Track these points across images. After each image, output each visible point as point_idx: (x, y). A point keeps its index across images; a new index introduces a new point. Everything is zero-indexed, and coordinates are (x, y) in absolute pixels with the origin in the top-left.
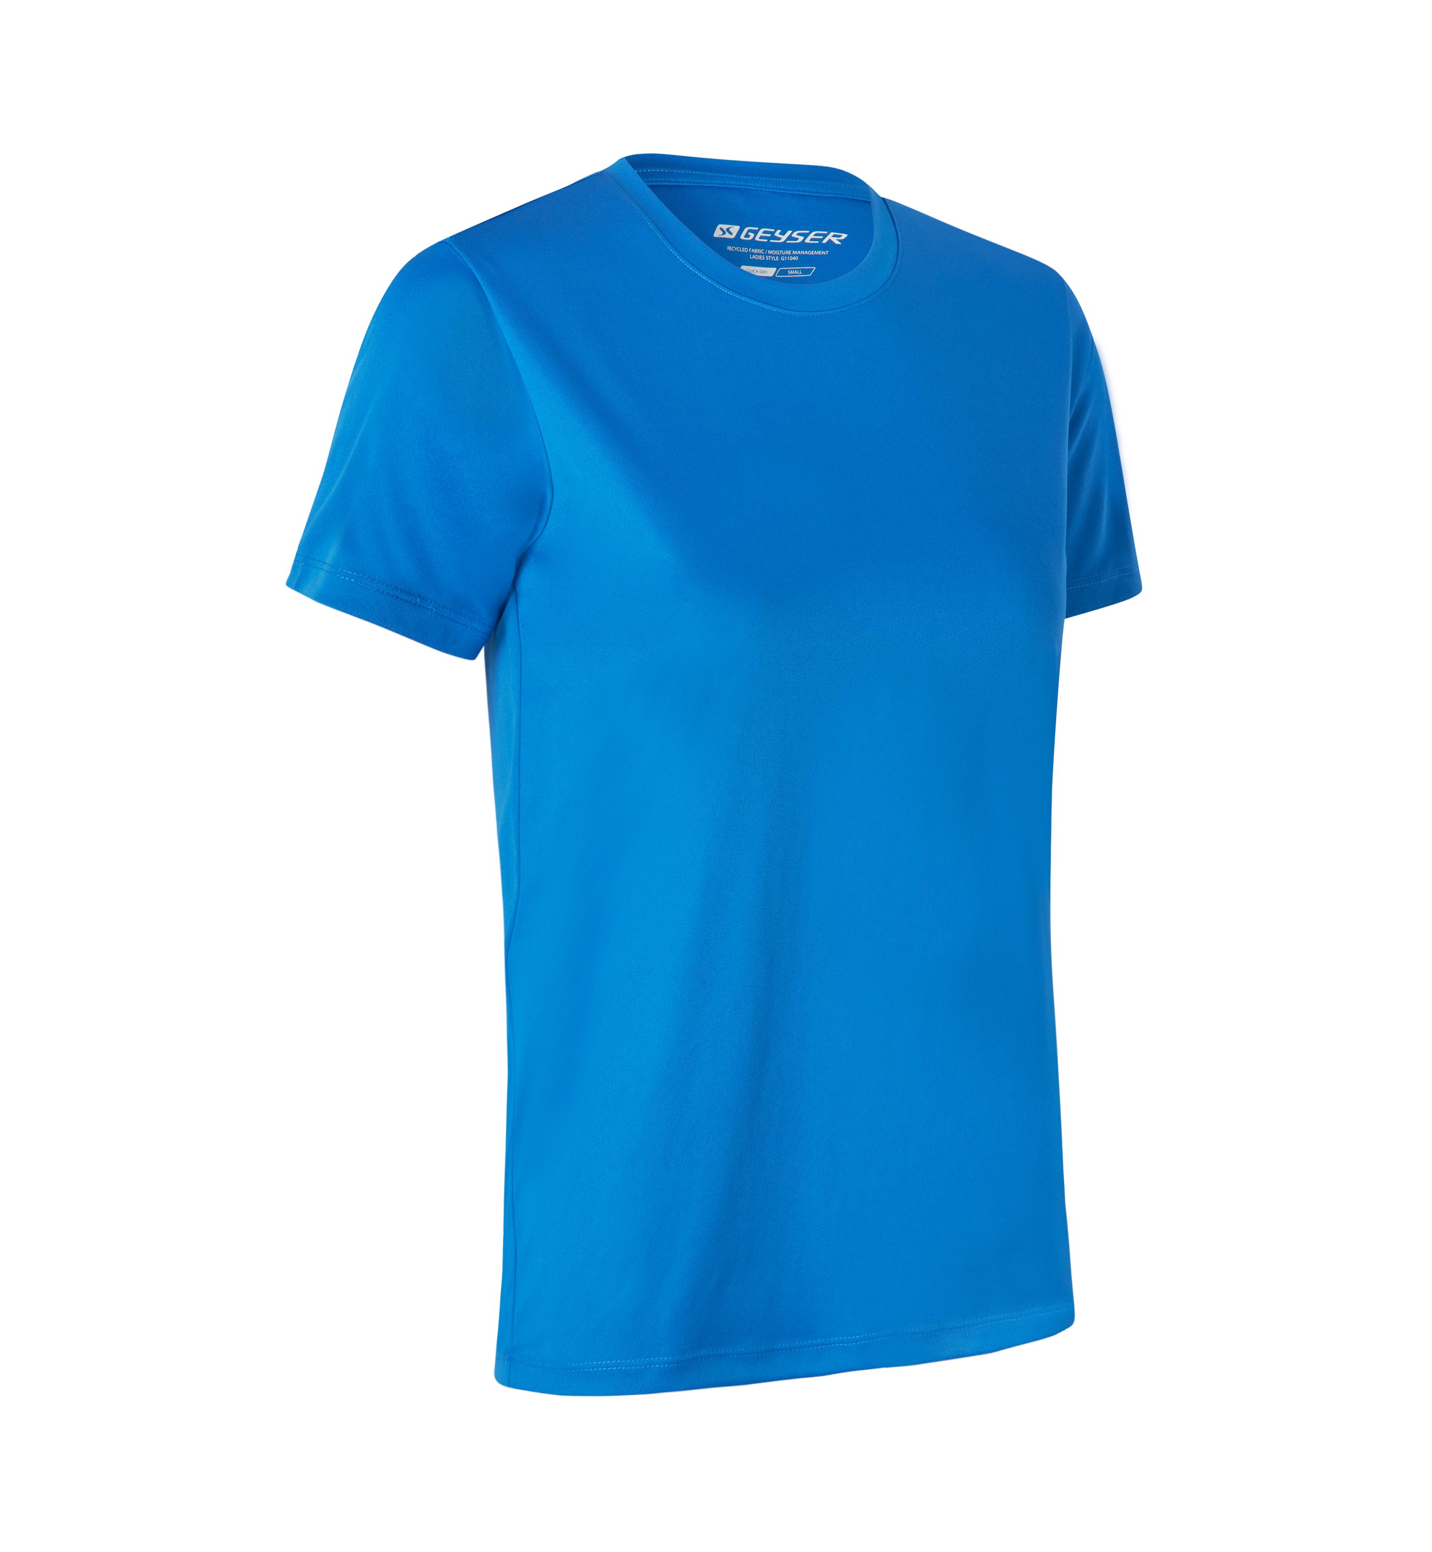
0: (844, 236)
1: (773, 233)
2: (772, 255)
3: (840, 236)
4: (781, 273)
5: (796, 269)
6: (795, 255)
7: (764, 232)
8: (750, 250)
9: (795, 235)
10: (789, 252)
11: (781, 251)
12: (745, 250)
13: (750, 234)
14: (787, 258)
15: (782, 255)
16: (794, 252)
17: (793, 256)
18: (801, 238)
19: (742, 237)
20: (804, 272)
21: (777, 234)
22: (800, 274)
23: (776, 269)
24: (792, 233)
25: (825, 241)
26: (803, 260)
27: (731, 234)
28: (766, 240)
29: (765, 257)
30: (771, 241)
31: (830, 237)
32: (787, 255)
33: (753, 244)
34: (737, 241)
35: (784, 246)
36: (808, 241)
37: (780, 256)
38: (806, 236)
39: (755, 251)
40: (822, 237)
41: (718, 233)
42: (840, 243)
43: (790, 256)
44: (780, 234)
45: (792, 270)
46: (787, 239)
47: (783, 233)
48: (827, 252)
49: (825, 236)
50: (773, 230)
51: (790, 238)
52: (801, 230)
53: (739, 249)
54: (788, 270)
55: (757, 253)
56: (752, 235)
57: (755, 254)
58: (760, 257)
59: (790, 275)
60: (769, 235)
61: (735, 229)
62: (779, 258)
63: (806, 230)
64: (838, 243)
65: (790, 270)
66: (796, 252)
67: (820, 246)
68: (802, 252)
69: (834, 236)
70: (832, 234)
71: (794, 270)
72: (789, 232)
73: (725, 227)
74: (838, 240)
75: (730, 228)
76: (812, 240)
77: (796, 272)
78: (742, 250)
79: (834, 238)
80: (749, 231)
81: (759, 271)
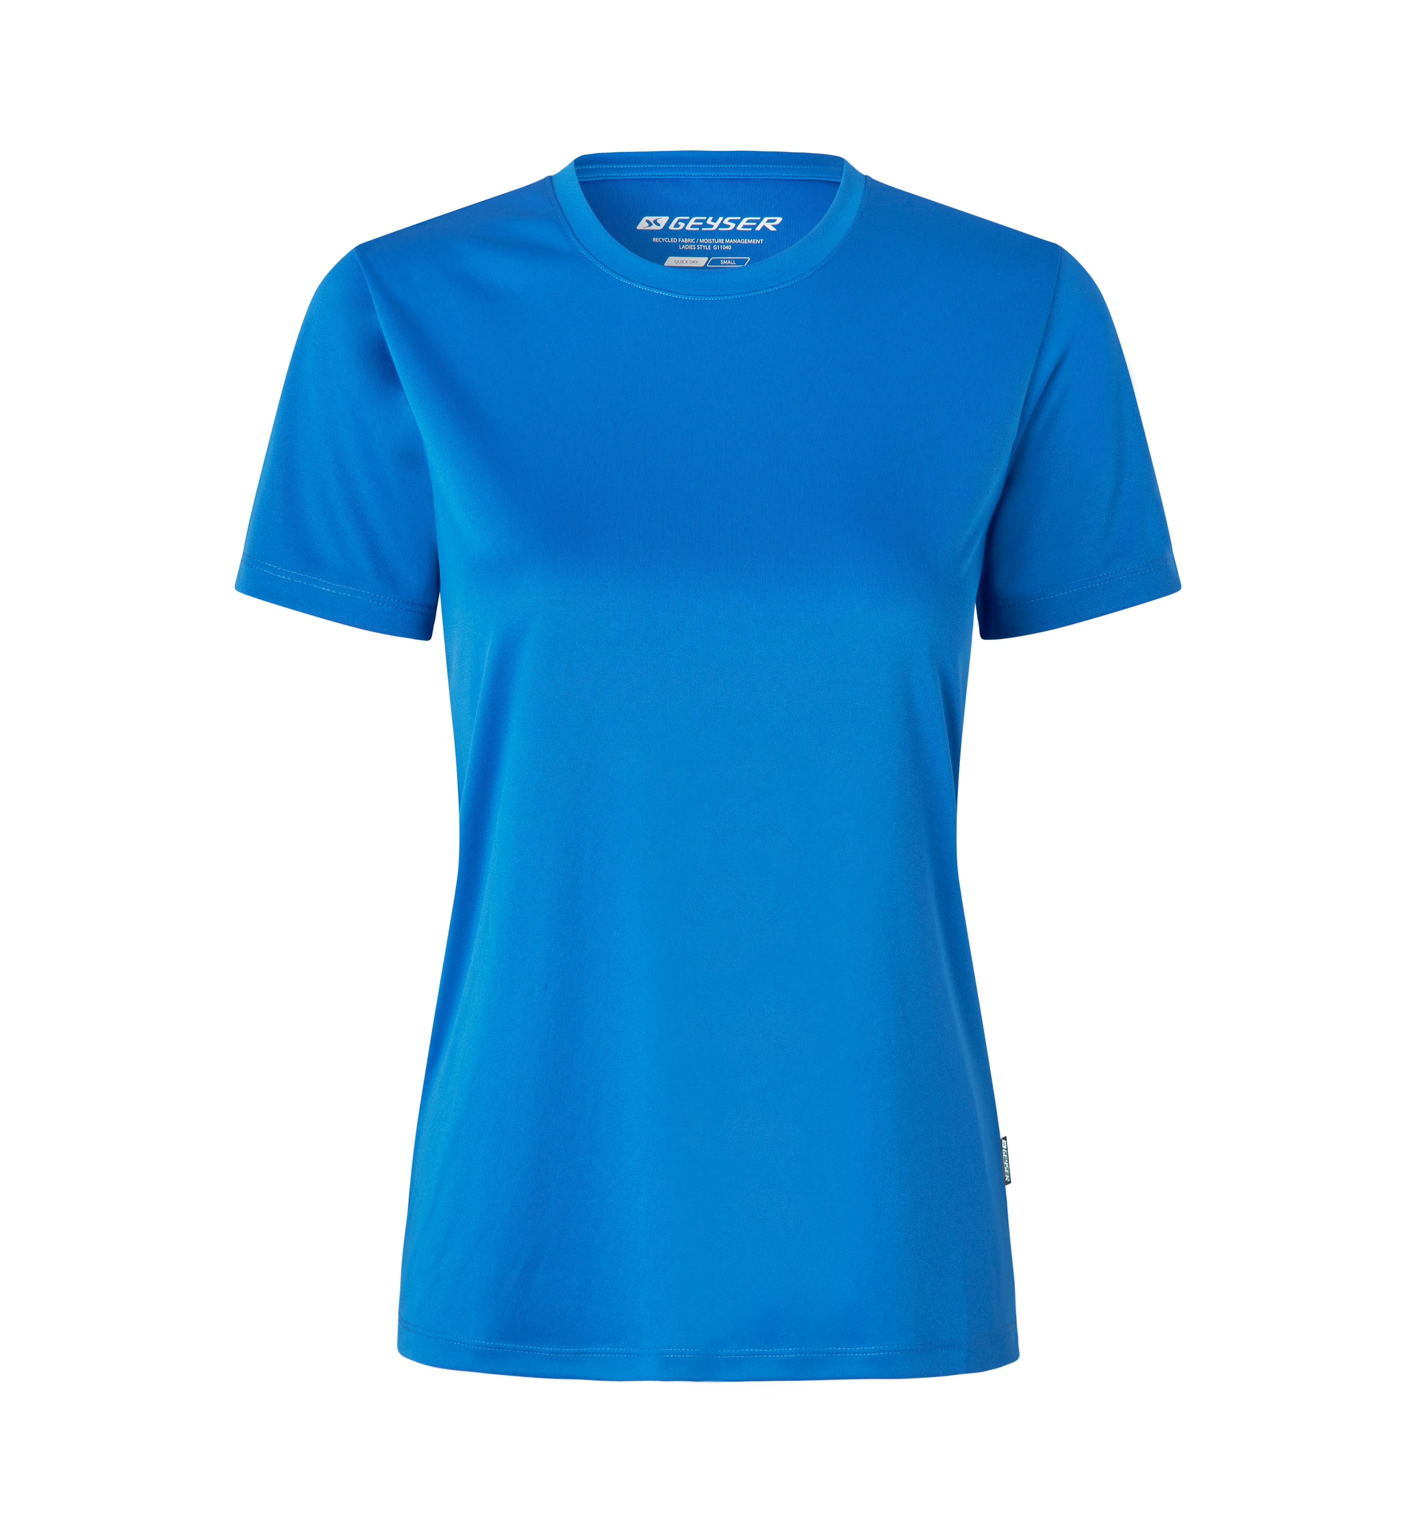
0: (779, 220)
1: (704, 221)
2: (704, 244)
3: (775, 221)
4: (713, 263)
5: (729, 259)
6: (728, 244)
7: (696, 221)
8: (679, 240)
9: (726, 222)
10: (721, 241)
11: (713, 240)
12: (673, 240)
13: (680, 223)
14: (720, 247)
15: (715, 244)
16: (726, 240)
17: (726, 244)
18: (732, 225)
19: (671, 227)
20: (738, 262)
21: (709, 221)
22: (733, 265)
23: (707, 258)
24: (723, 220)
25: (758, 228)
26: (737, 250)
27: (658, 225)
28: (698, 229)
29: (696, 247)
30: (703, 229)
31: (764, 223)
32: (720, 244)
33: (684, 233)
34: (665, 231)
35: (716, 234)
36: (739, 228)
37: (712, 245)
38: (737, 222)
39: (686, 240)
40: (755, 224)
41: (642, 225)
42: (775, 229)
43: (722, 245)
44: (712, 221)
45: (725, 260)
46: (719, 227)
47: (714, 220)
48: (762, 240)
49: (758, 222)
50: (705, 218)
51: (722, 225)
52: (732, 216)
53: (667, 240)
54: (722, 259)
55: (687, 243)
56: (682, 225)
57: (685, 244)
58: (691, 247)
59: (723, 265)
60: (701, 223)
61: (663, 220)
62: (712, 247)
63: (737, 217)
64: (773, 229)
65: (723, 259)
66: (729, 240)
67: (753, 234)
68: (734, 240)
69: (769, 221)
70: (766, 219)
71: (728, 260)
72: (721, 219)
73: (652, 219)
74: (774, 226)
75: (657, 220)
76: (744, 227)
77: (729, 262)
78: (670, 240)
79: (769, 223)
80: (679, 221)
81: (689, 262)
